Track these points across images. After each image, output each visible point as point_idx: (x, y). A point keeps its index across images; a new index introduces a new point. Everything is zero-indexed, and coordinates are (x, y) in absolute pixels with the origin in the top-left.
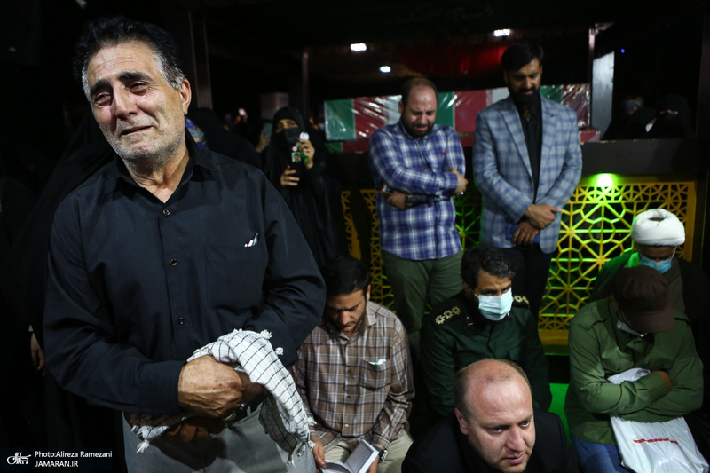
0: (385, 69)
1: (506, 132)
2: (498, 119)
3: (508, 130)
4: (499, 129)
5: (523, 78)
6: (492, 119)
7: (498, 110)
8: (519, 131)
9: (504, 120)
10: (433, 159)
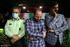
10: (40, 27)
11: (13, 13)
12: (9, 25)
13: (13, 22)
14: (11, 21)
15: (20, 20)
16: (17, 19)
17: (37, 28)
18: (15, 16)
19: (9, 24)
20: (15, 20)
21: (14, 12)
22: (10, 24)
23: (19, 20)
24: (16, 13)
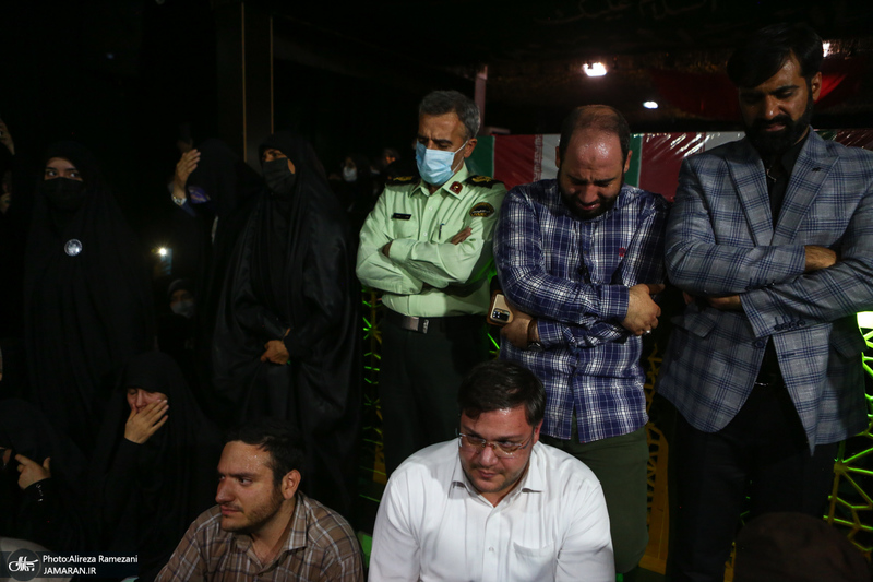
0: (651, 105)
1: (733, 200)
2: (720, 173)
3: (738, 196)
4: (719, 193)
5: (760, 99)
6: (708, 172)
7: (723, 157)
8: (762, 199)
9: (731, 175)
10: (597, 260)
11: (419, 146)
12: (391, 223)
13: (420, 200)
14: (408, 199)
15: (465, 189)
16: (447, 187)
17: (571, 259)
18: (429, 170)
19: (390, 213)
20: (431, 194)
21: (425, 142)
22: (396, 216)
23: (458, 191)
24: (441, 145)
